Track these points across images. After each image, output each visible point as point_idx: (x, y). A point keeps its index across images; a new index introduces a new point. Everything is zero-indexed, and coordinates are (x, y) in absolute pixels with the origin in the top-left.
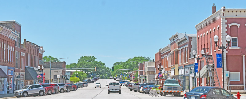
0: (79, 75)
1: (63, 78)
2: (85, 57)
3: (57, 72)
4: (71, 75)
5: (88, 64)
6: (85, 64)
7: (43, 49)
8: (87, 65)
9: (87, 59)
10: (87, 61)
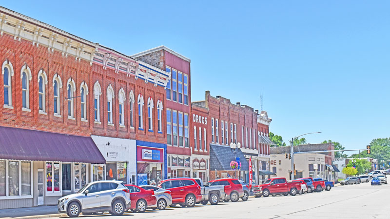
0: (358, 164)
1: (326, 169)
2: (379, 140)
3: (313, 159)
4: (346, 164)
5: (382, 149)
6: (378, 149)
7: (267, 116)
8: (381, 151)
9: (381, 142)
10: (382, 145)
